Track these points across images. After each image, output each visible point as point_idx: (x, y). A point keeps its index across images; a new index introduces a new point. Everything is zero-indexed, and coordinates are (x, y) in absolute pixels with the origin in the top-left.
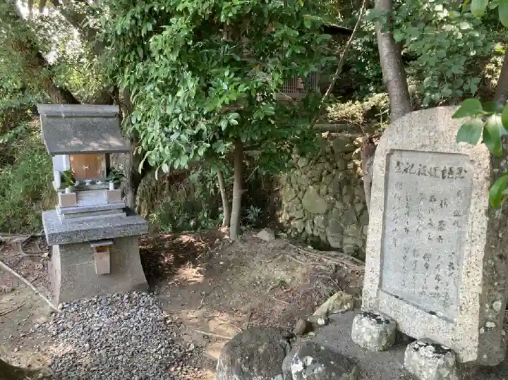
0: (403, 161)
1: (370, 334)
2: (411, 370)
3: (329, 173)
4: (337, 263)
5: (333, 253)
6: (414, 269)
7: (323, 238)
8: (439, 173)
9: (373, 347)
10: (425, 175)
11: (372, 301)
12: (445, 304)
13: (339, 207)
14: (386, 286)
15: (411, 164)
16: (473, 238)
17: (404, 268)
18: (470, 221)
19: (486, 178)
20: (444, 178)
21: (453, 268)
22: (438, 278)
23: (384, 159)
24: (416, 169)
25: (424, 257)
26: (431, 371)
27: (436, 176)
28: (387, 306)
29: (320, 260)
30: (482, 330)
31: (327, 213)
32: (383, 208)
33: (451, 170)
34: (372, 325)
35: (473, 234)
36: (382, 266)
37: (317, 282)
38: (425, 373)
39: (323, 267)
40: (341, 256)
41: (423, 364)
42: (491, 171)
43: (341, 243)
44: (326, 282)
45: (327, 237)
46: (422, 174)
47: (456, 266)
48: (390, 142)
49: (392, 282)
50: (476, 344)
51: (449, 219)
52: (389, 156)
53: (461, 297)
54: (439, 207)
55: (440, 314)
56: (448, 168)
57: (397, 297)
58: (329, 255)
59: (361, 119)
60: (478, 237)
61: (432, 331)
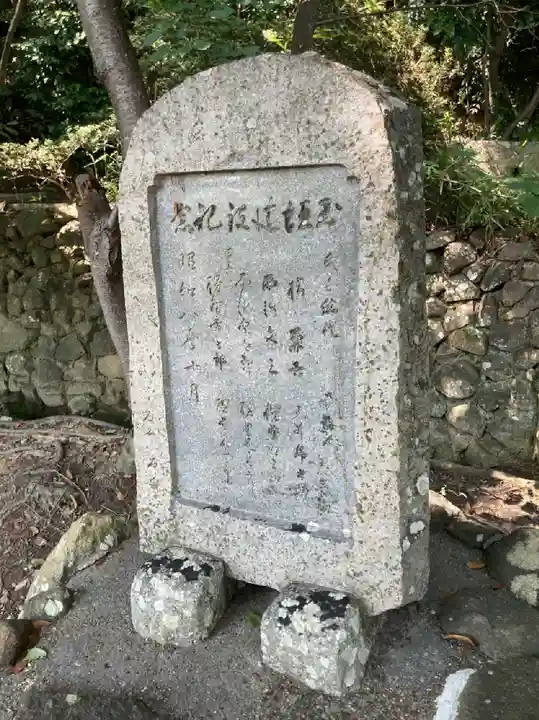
0: (189, 200)
1: (176, 611)
2: (280, 669)
3: (19, 274)
4: (63, 439)
5: (52, 420)
6: (247, 443)
7: (28, 394)
8: (278, 218)
9: (188, 637)
10: (247, 228)
11: (163, 527)
12: (322, 505)
13: (48, 334)
14: (189, 490)
15: (208, 205)
16: (372, 357)
17: (222, 444)
18: (361, 319)
19: (389, 215)
20: (289, 228)
21: (331, 427)
22: (300, 452)
23: (143, 200)
24: (221, 216)
25: (265, 414)
26: (325, 662)
27: (270, 228)
28: (197, 533)
29: (30, 441)
30: (407, 544)
31: (28, 348)
32: (157, 321)
33: (303, 207)
34: (176, 588)
35: (369, 347)
36: (173, 449)
37: (31, 487)
38: (310, 669)
39: (37, 453)
40: (69, 422)
41: (305, 653)
42: (398, 196)
43: (63, 396)
44: (48, 482)
45: (35, 392)
46: (238, 226)
47: (337, 422)
48: (150, 157)
49: (199, 478)
50: (399, 574)
51: (311, 320)
52: (153, 191)
53: (358, 486)
54: (286, 297)
55: (312, 525)
56: (296, 203)
57: (216, 509)
58: (47, 426)
59: (61, 173)
60: (380, 352)
61: (302, 566)
